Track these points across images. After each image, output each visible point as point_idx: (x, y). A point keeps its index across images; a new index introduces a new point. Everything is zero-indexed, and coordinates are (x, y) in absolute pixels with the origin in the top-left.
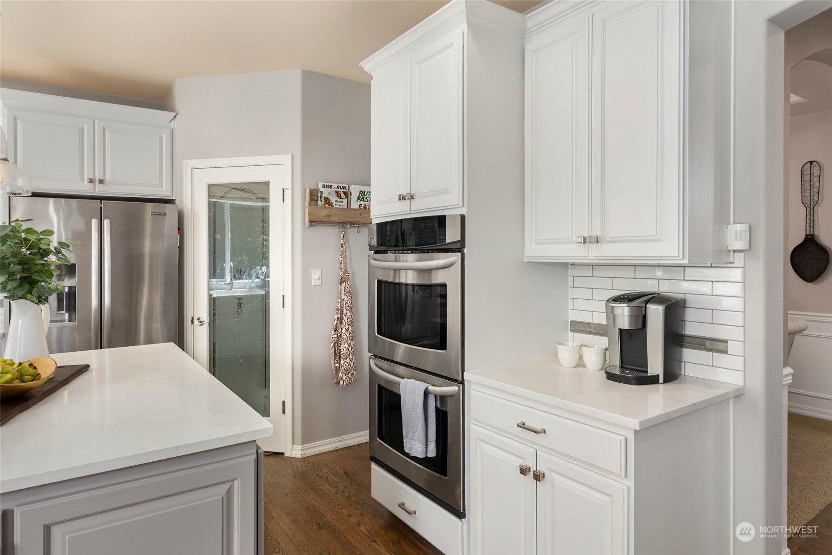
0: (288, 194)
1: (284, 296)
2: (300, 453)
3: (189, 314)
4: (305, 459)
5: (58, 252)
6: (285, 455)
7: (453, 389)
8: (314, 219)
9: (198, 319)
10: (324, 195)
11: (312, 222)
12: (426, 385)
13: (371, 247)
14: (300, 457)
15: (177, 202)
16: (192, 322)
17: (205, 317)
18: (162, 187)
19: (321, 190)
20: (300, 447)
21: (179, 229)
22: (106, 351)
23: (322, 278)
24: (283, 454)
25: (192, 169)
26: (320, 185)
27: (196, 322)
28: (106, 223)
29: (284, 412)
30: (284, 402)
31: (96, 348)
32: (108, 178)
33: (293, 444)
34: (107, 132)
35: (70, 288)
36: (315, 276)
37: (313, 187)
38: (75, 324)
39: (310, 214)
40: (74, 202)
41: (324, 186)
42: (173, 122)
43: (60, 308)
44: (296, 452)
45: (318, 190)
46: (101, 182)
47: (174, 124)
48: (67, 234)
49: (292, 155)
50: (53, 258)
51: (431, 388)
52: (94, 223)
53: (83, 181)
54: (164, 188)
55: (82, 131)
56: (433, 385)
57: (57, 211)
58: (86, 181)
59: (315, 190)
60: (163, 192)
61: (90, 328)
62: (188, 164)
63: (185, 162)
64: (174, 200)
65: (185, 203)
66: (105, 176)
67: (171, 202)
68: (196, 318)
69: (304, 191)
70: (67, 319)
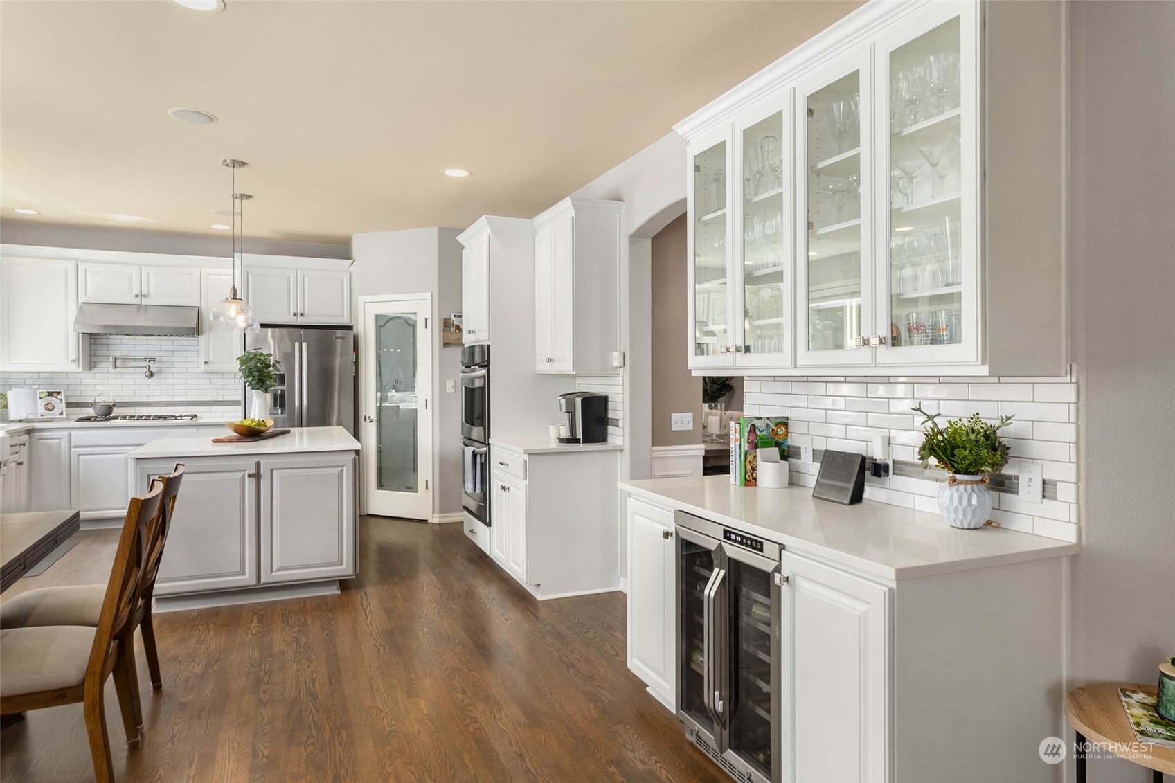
0: (430, 323)
1: (426, 401)
2: (438, 520)
3: (362, 414)
4: (440, 525)
5: (274, 366)
7: (484, 449)
8: (446, 342)
9: (369, 417)
10: (455, 323)
11: (446, 344)
12: (474, 448)
13: (463, 364)
14: (437, 522)
15: (354, 328)
16: (365, 420)
17: (374, 416)
18: (343, 317)
19: (453, 319)
20: (438, 515)
21: (354, 349)
22: (305, 429)
23: (455, 387)
24: (427, 521)
25: (364, 303)
26: (453, 316)
27: (368, 420)
28: (304, 345)
29: (427, 488)
30: (427, 481)
31: (299, 427)
32: (306, 311)
33: (433, 513)
34: (305, 278)
35: (282, 391)
36: (450, 385)
37: (447, 317)
38: (285, 416)
39: (444, 337)
40: (285, 330)
41: (455, 316)
42: (350, 268)
43: (275, 405)
44: (435, 519)
45: (450, 319)
46: (302, 315)
47: (352, 269)
48: (280, 355)
49: (432, 294)
50: (271, 369)
51: (477, 450)
52: (297, 345)
53: (290, 315)
54: (345, 318)
55: (290, 277)
56: (478, 448)
57: (273, 337)
58: (292, 314)
60: (344, 321)
61: (294, 420)
62: (361, 299)
63: (359, 297)
64: (352, 326)
65: (359, 329)
66: (304, 311)
67: (350, 328)
68: (367, 417)
69: (440, 320)
70: (280, 412)
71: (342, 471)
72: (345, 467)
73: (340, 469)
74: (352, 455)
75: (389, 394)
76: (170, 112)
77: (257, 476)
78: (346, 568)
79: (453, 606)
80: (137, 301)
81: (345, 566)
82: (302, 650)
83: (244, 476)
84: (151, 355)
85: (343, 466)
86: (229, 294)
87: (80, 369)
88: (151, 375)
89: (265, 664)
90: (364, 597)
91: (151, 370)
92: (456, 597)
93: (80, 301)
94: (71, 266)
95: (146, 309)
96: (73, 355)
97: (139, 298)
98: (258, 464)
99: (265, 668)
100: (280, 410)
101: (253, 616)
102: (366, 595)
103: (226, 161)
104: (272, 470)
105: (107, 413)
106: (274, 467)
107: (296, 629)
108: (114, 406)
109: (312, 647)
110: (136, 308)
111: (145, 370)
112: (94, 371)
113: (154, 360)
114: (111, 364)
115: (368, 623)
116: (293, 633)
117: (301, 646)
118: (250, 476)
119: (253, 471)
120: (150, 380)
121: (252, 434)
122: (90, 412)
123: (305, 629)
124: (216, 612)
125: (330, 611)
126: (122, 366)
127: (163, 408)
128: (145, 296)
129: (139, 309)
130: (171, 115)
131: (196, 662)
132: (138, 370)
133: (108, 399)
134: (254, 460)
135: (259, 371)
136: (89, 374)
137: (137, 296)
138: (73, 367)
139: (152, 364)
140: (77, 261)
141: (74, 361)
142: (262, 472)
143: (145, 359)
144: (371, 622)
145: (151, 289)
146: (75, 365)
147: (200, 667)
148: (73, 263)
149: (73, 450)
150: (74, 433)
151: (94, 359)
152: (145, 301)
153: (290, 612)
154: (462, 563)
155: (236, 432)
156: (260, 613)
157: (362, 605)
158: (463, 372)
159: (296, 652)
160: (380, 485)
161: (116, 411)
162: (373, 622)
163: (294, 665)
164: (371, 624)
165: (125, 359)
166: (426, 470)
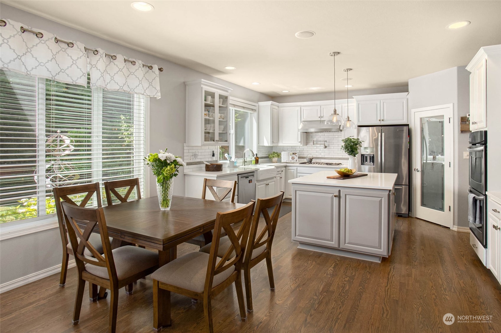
0: (452, 120)
1: (450, 163)
2: (457, 229)
3: (413, 167)
4: (458, 232)
6: (450, 228)
7: (482, 197)
8: (463, 130)
9: (417, 169)
11: (462, 132)
12: (475, 195)
13: (470, 143)
14: (456, 231)
17: (420, 169)
18: (404, 120)
19: (467, 117)
20: (457, 227)
21: (409, 135)
24: (449, 228)
26: (467, 115)
28: (383, 134)
29: (450, 210)
30: (450, 207)
32: (385, 118)
33: (454, 225)
34: (384, 103)
35: (373, 155)
36: (465, 155)
37: (463, 116)
38: (374, 166)
39: (461, 128)
40: (375, 128)
41: (469, 115)
42: (408, 96)
43: (370, 161)
44: (455, 228)
45: (466, 117)
46: (383, 120)
47: (408, 97)
49: (453, 104)
52: (380, 134)
54: (405, 120)
55: (377, 104)
56: (478, 196)
58: (378, 120)
59: (465, 117)
60: (405, 122)
62: (413, 111)
63: (412, 110)
64: (409, 124)
65: (412, 126)
66: (384, 118)
67: (408, 125)
68: (416, 169)
69: (459, 118)
70: (372, 164)
71: (381, 200)
72: (383, 198)
73: (380, 199)
74: (387, 193)
75: (437, 157)
76: (296, 34)
77: (339, 197)
78: (383, 251)
79: (447, 297)
80: (319, 119)
81: (382, 250)
82: (343, 294)
83: (333, 196)
84: (326, 139)
85: (382, 198)
86: (333, 113)
87: (302, 145)
88: (326, 147)
89: (322, 296)
90: (392, 269)
91: (325, 145)
92: (453, 290)
93: (302, 121)
94: (299, 108)
95: (323, 122)
96: (299, 140)
97: (320, 118)
98: (340, 191)
99: (320, 299)
100: (372, 163)
101: (333, 263)
102: (394, 269)
103: (331, 53)
104: (346, 195)
105: (310, 161)
106: (347, 194)
107: (347, 279)
108: (313, 158)
109: (349, 294)
110: (319, 122)
111: (323, 145)
112: (308, 145)
113: (326, 141)
114: (312, 143)
115: (386, 290)
116: (345, 281)
117: (344, 291)
118: (335, 196)
119: (337, 194)
120: (325, 149)
121: (346, 175)
122: (305, 160)
123: (352, 281)
124: (320, 255)
125: (370, 273)
126: (317, 144)
127: (330, 160)
128: (322, 117)
129: (320, 122)
130: (296, 36)
131: (296, 281)
132: (321, 145)
133: (310, 156)
134: (338, 189)
135: (351, 147)
136: (305, 147)
137: (319, 117)
138: (299, 144)
139: (325, 143)
140: (301, 106)
141: (300, 142)
142: (341, 195)
143: (323, 141)
144: (388, 289)
145: (324, 115)
146: (300, 143)
147: (296, 284)
148: (299, 107)
149: (298, 174)
150: (298, 168)
151: (308, 141)
152: (322, 119)
153: (350, 266)
154: (465, 264)
155: (339, 174)
156: (338, 262)
157: (389, 275)
158: (470, 148)
159: (339, 295)
160: (423, 204)
161: (313, 161)
162: (389, 290)
163: (334, 303)
164: (388, 291)
165: (317, 141)
166: (449, 200)
